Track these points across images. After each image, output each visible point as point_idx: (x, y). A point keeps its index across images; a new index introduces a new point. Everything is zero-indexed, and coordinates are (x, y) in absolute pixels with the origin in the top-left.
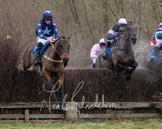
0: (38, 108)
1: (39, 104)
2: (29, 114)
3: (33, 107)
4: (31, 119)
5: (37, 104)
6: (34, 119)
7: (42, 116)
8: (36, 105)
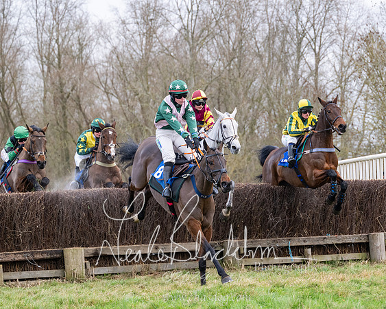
0: (17, 261)
1: (19, 253)
2: (4, 272)
3: (10, 259)
4: (8, 280)
5: (15, 254)
6: (12, 280)
7: (25, 274)
8: (13, 255)
